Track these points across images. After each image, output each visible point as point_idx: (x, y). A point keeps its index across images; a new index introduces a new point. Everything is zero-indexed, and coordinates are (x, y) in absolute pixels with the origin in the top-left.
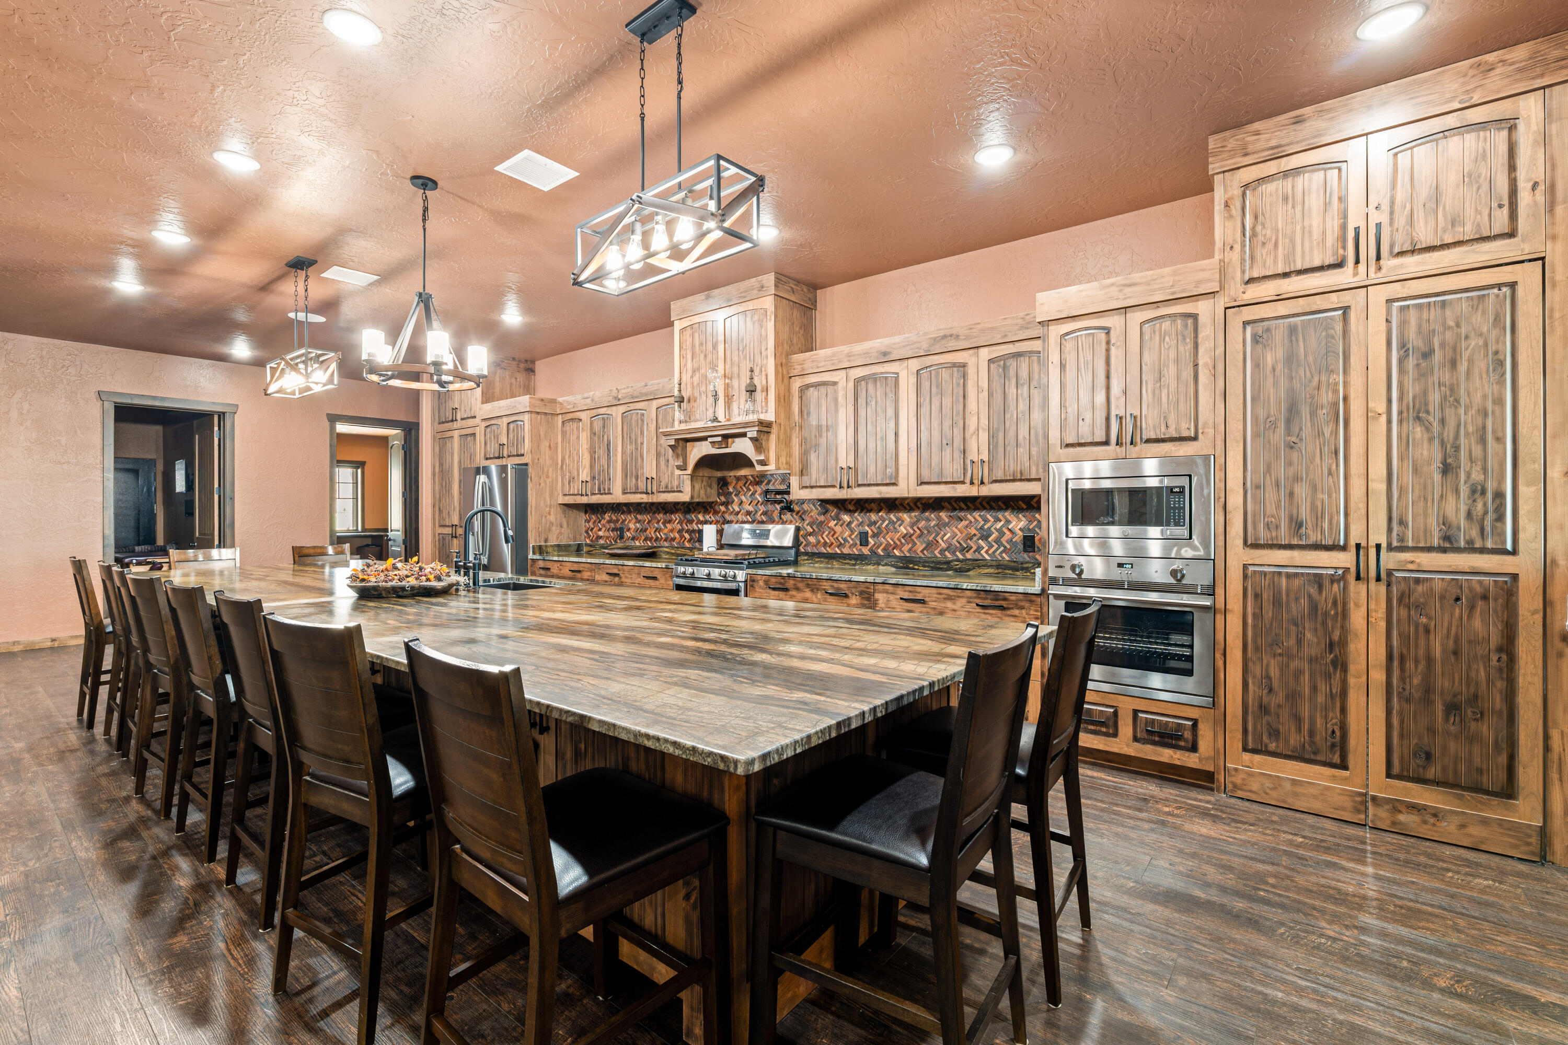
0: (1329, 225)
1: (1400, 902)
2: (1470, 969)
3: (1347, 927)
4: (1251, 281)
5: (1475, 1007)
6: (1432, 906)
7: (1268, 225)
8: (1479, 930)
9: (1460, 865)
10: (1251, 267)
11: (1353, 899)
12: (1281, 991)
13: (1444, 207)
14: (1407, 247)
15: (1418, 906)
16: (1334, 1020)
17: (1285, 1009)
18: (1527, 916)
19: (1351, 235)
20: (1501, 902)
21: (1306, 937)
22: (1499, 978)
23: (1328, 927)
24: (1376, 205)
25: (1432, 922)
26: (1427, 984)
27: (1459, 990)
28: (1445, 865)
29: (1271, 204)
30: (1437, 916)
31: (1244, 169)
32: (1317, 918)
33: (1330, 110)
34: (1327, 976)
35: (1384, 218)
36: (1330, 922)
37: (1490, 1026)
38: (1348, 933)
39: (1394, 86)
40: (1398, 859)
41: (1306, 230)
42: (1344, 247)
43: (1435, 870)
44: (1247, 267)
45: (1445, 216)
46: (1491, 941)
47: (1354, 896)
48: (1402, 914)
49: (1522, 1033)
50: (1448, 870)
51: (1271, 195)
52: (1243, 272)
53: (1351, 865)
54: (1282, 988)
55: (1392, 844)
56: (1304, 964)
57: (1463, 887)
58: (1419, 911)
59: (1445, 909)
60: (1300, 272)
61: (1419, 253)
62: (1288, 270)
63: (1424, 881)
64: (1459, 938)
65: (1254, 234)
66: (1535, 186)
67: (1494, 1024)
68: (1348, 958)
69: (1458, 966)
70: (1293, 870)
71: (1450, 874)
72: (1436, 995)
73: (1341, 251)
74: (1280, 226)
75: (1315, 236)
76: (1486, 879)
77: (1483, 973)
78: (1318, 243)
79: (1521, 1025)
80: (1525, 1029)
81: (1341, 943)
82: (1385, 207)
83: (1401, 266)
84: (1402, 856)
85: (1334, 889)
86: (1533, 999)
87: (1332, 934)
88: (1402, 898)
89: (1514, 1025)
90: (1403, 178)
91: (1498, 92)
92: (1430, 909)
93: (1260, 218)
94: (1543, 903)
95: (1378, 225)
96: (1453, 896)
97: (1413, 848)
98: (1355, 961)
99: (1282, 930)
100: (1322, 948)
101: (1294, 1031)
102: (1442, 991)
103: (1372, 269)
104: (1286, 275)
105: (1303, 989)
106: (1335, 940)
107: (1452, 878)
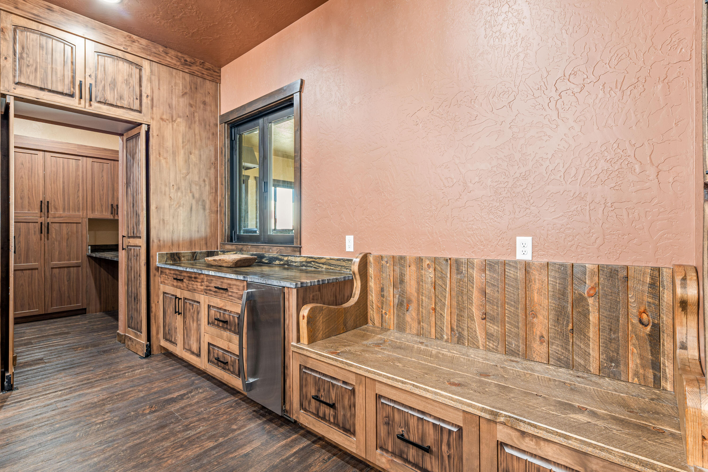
0: (66, 73)
1: (117, 394)
2: (152, 401)
3: (104, 415)
4: (18, 83)
5: (161, 412)
6: (128, 388)
7: (31, 56)
8: (147, 387)
9: (128, 369)
10: (20, 76)
11: (99, 403)
12: (95, 457)
13: (117, 90)
14: (102, 100)
15: (124, 391)
16: (123, 451)
17: (101, 463)
18: (156, 374)
19: (77, 83)
20: (147, 374)
21: (90, 430)
22: (162, 398)
23: (96, 419)
24: (89, 74)
25: (132, 394)
26: (144, 415)
27: (153, 410)
28: (123, 372)
29: (33, 46)
30: (132, 391)
31: (15, 16)
32: (90, 420)
33: (67, 15)
34: (109, 438)
35: (93, 82)
36: (96, 417)
37: (168, 414)
38: (106, 417)
39: (98, 23)
40: (106, 379)
41: (54, 70)
42: (74, 88)
43: (121, 376)
44: (17, 75)
45: (117, 93)
46: (152, 388)
47: (99, 401)
48: (120, 397)
49: (176, 410)
50: (125, 373)
51: (33, 40)
52: (14, 76)
53: (90, 391)
54: (95, 456)
55: (100, 374)
56: (97, 440)
57: (133, 376)
58: (125, 393)
59: (133, 387)
60: (50, 91)
61: (107, 105)
62: (43, 87)
63: (120, 381)
64: (143, 394)
65: (21, 58)
66: (147, 96)
67: (168, 413)
68: (112, 425)
69: (148, 403)
70: (65, 407)
71: (127, 374)
72: (148, 417)
73: (72, 89)
74: (38, 60)
75: (59, 76)
76: (138, 370)
77: (156, 400)
78: (61, 80)
79: (174, 408)
80: (176, 408)
81: (106, 422)
82: (93, 77)
83: (100, 108)
84: (107, 376)
85: (89, 403)
86: (173, 398)
87: (100, 421)
88: (116, 392)
89: (173, 409)
90: (101, 69)
91: (137, 53)
92: (128, 390)
93: (26, 50)
94: (157, 368)
95: (91, 84)
96: (132, 381)
97: (109, 371)
98: (116, 425)
99: (78, 434)
100: (100, 429)
101: (111, 467)
102: (149, 414)
103: (87, 104)
104: (42, 89)
105: (103, 450)
106: (102, 423)
107: (128, 375)
